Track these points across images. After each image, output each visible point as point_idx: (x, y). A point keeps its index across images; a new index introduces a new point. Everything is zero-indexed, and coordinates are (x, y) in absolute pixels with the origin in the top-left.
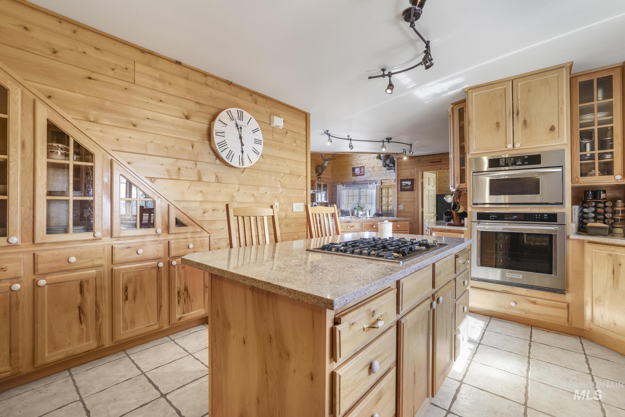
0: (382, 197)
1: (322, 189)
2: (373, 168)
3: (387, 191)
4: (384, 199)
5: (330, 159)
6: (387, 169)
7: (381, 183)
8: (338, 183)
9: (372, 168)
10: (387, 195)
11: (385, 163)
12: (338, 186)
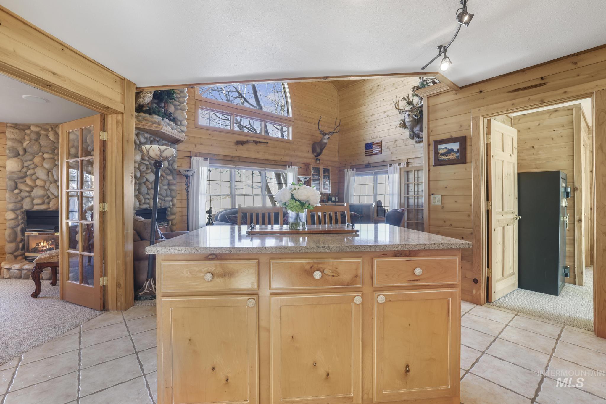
0: (408, 185)
1: (320, 175)
2: (395, 142)
3: (416, 176)
4: (411, 187)
5: (331, 132)
6: (416, 142)
7: (407, 163)
8: (346, 167)
9: (393, 142)
10: (416, 181)
11: (413, 132)
12: (346, 170)
